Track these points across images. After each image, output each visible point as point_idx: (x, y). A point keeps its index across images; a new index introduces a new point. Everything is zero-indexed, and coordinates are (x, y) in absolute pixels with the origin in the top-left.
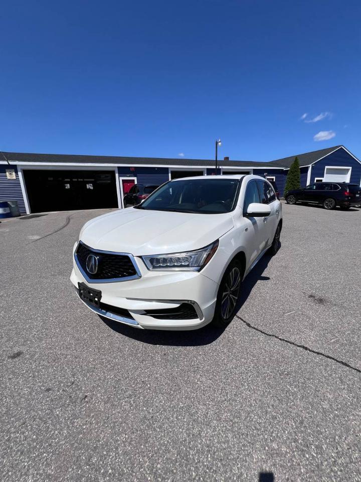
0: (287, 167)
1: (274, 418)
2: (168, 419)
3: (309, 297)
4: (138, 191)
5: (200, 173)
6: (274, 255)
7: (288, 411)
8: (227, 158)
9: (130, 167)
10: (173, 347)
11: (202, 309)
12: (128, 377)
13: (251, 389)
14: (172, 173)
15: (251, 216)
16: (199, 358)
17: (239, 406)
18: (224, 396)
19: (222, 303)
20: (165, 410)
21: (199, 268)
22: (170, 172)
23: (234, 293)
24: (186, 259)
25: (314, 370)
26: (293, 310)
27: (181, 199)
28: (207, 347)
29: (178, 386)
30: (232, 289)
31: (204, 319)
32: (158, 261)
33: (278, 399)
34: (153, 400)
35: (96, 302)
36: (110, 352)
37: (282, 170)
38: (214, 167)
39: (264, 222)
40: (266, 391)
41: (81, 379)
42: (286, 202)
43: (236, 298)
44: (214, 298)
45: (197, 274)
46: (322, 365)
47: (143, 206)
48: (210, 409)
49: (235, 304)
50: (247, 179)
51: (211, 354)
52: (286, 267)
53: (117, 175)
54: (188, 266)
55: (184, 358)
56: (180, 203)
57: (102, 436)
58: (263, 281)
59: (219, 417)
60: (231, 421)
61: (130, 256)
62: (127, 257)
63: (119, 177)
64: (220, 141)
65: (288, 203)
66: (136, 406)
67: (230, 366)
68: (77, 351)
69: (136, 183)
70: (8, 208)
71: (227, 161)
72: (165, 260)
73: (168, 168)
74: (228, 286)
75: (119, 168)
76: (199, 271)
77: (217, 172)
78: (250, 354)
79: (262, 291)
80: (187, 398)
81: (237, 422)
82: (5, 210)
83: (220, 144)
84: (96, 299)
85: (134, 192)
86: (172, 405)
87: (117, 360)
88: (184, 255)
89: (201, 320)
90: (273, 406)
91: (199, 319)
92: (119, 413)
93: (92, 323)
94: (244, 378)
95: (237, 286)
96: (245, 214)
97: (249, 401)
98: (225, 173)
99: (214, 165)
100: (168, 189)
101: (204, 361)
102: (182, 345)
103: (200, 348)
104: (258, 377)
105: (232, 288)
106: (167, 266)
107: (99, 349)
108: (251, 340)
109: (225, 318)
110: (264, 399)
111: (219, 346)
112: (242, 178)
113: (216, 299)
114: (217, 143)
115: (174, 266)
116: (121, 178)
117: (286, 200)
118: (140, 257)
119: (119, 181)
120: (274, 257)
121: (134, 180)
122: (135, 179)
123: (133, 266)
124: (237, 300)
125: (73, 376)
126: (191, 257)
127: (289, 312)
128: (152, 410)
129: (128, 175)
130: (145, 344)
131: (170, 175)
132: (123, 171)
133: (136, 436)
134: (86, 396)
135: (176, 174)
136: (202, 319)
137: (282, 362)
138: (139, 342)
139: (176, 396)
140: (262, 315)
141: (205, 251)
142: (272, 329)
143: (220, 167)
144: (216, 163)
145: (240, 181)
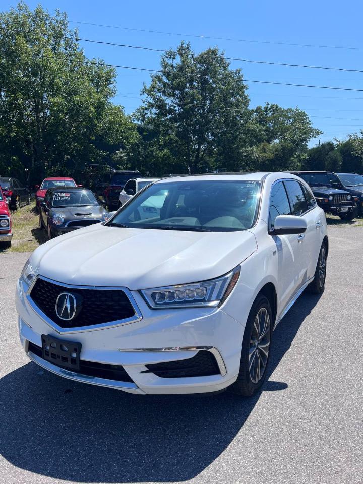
47: (114, 222)
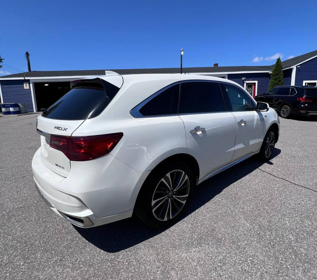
8: (216, 65)
37: (267, 73)
70: (18, 108)
82: (14, 109)
144: (181, 70)
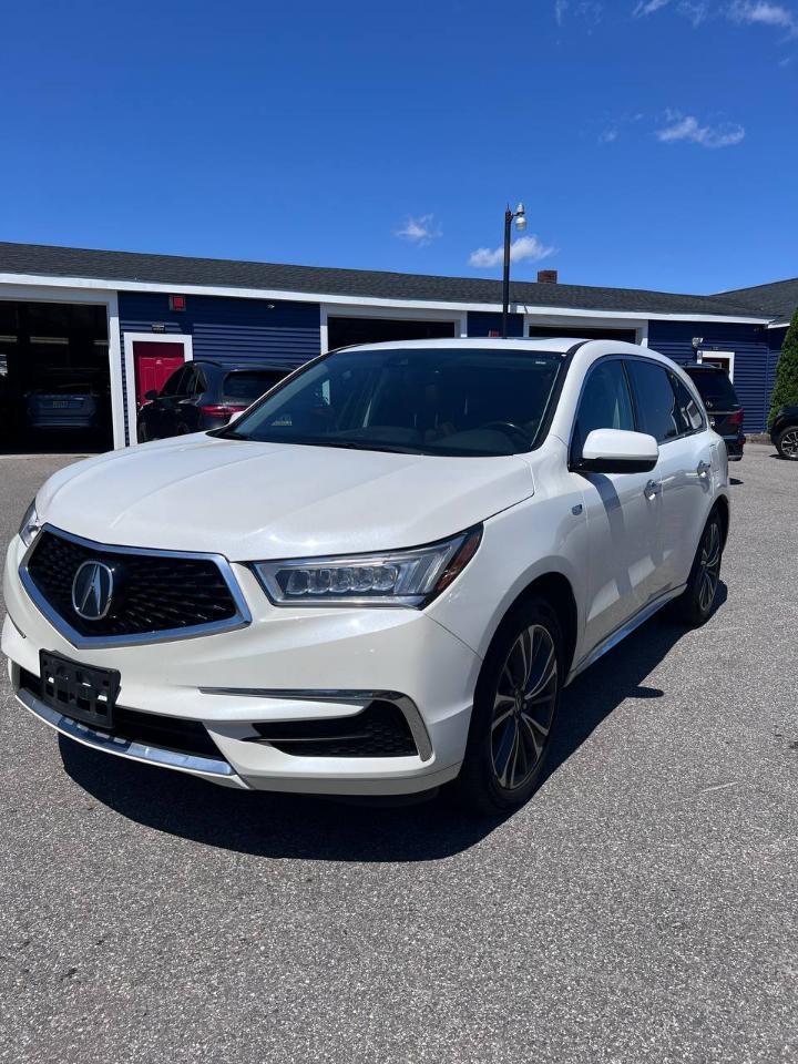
0: (779, 317)
1: (623, 1013)
2: (323, 1015)
3: (792, 747)
4: (200, 389)
5: (445, 329)
6: (698, 624)
7: (666, 1001)
8: (549, 276)
9: (167, 295)
10: (335, 864)
11: (427, 723)
12: (197, 930)
13: (568, 955)
14: (334, 323)
15: (594, 469)
16: (415, 888)
17: (528, 991)
18: (486, 970)
19: (494, 726)
20: (313, 998)
21: (420, 599)
22: (324, 318)
23: (534, 710)
24: (383, 574)
25: (764, 920)
26: (733, 778)
27: (367, 416)
28: (442, 866)
29: (352, 949)
30: (528, 697)
31: (433, 759)
32: (301, 579)
33: (643, 977)
34: (278, 978)
35: (101, 707)
36: (136, 875)
37: (762, 326)
38: (498, 308)
39: (647, 496)
40: (610, 962)
41: (51, 935)
42: (773, 450)
43: (545, 732)
44: (465, 698)
45: (415, 614)
46: (790, 909)
48: (444, 995)
49: (539, 750)
50: (590, 351)
51: (456, 880)
52: (731, 664)
53: (114, 323)
54: (389, 593)
55: (371, 890)
56: (365, 424)
57: (134, 1046)
58: (644, 700)
59: (467, 1009)
60: (504, 1018)
61: (219, 561)
62: (210, 566)
63: (121, 331)
64: (520, 209)
65: (782, 456)
66: (227, 992)
67: (512, 906)
68: (24, 871)
69: (189, 356)
71: (548, 287)
72: (321, 578)
73: (316, 306)
74: (515, 682)
75: (122, 294)
76: (421, 606)
77: (510, 325)
78: (575, 883)
79: (636, 727)
80: (376, 974)
81: (520, 1021)
83: (520, 220)
84: (103, 698)
85: (184, 393)
86: (332, 989)
87: (159, 894)
88: (377, 562)
89: (424, 759)
90: (624, 990)
91: (418, 757)
92: (177, 1002)
93: (64, 804)
94: (551, 933)
95: (545, 693)
96: (577, 462)
97: (558, 981)
98: (540, 332)
99: (496, 301)
100: (317, 384)
101: (432, 894)
102: (365, 859)
103: (422, 867)
104: (592, 932)
105: (527, 691)
106: (328, 595)
107: (96, 866)
108: (585, 849)
109: (503, 781)
110: (602, 978)
111: (481, 861)
112: (574, 350)
113: (470, 703)
114: (509, 218)
115: (350, 594)
116: (130, 337)
117: (775, 441)
118: (249, 565)
119: (120, 346)
120: (695, 632)
121: (181, 346)
122: (186, 340)
123: (226, 591)
124: (547, 738)
125: (26, 927)
126: (398, 567)
127: (716, 785)
128: (276, 998)
129: (160, 326)
130: (245, 857)
131: (324, 330)
132: (137, 309)
133: (232, 1046)
134: (74, 971)
135: (348, 329)
136: (428, 758)
137: (670, 901)
138: (224, 851)
139: (345, 969)
140: (627, 789)
141: (441, 551)
142: (654, 824)
143: (520, 309)
144: (506, 290)
145: (564, 360)
